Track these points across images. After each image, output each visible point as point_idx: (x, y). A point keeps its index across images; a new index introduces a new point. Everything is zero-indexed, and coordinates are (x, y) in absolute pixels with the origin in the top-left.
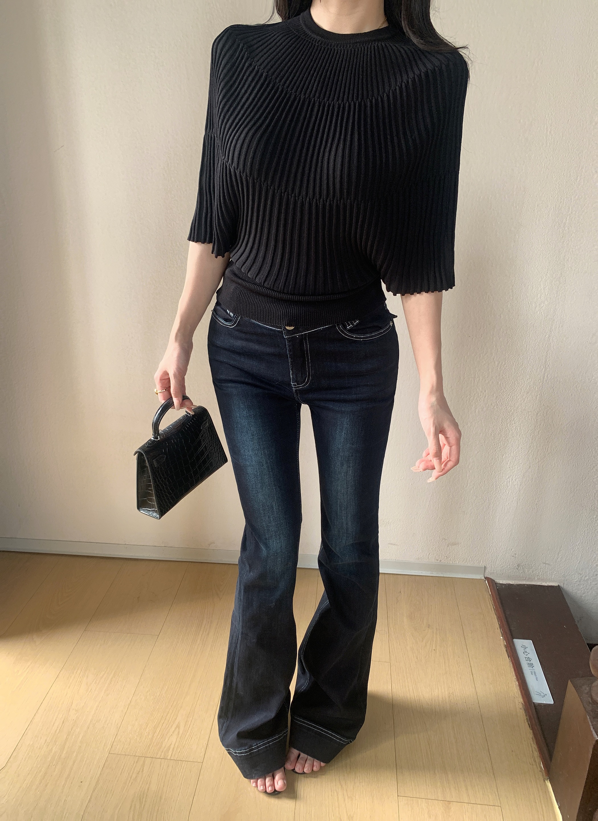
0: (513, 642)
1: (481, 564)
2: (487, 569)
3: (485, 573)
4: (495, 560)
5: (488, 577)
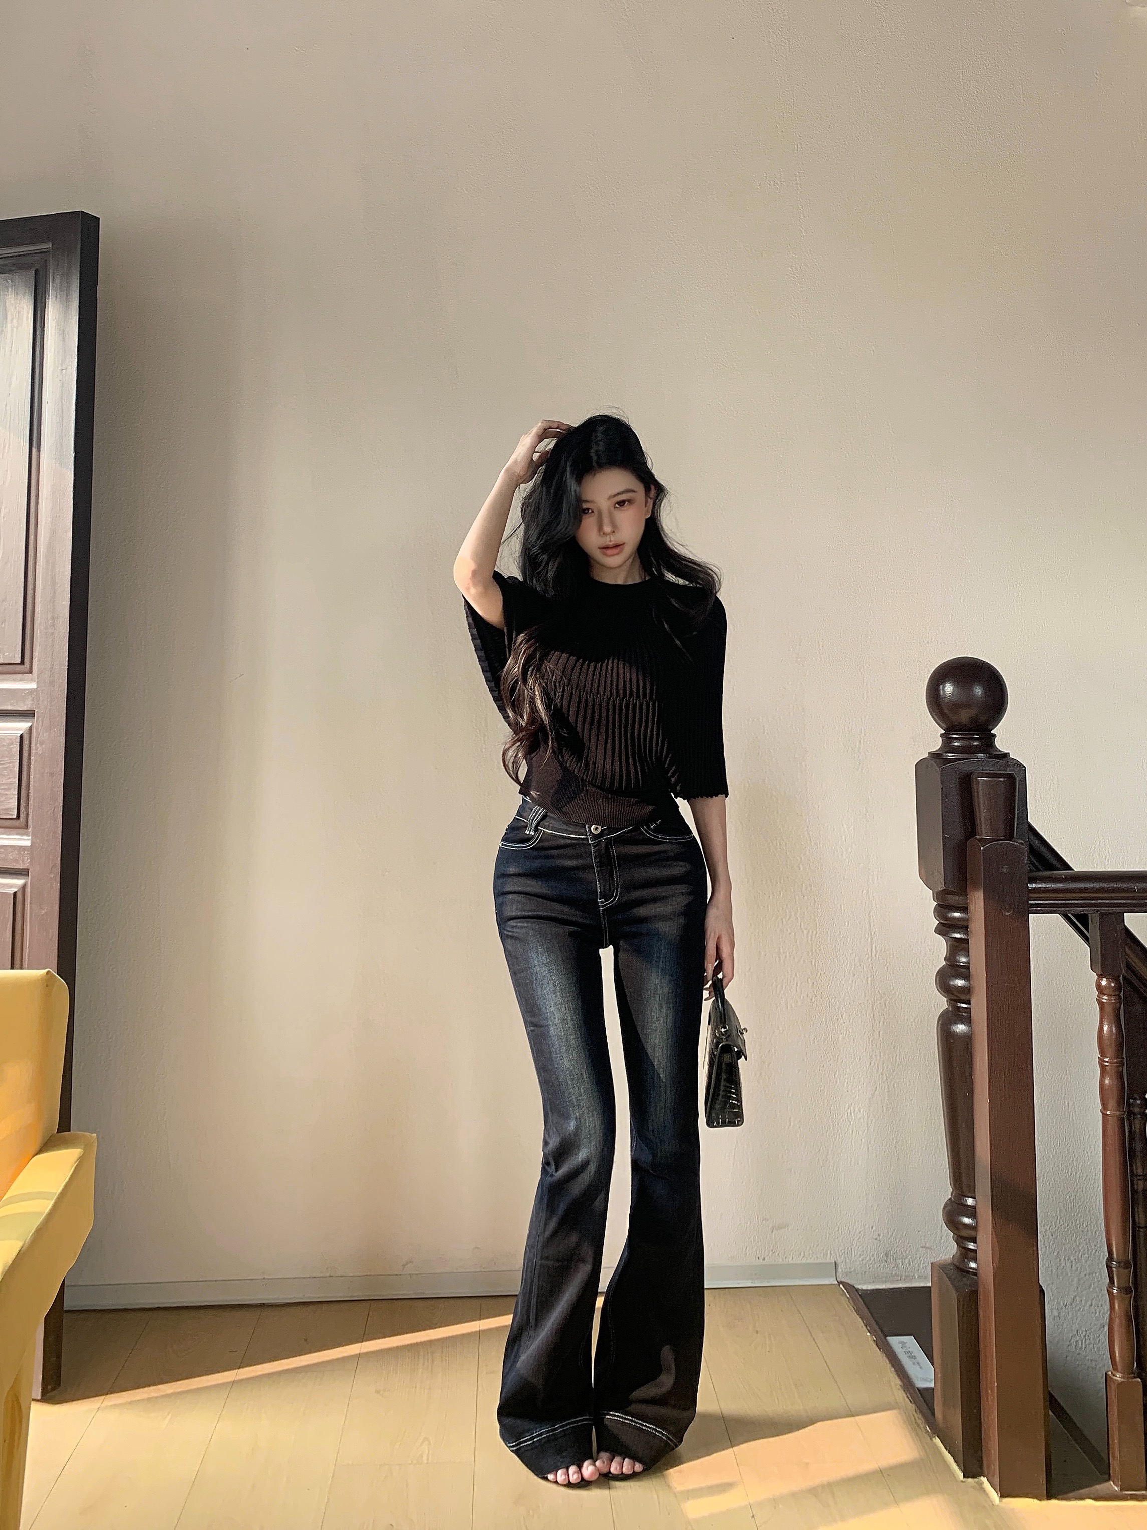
0: (886, 1340)
1: (828, 1258)
2: (840, 1268)
3: (838, 1275)
4: (850, 1249)
5: (843, 1280)
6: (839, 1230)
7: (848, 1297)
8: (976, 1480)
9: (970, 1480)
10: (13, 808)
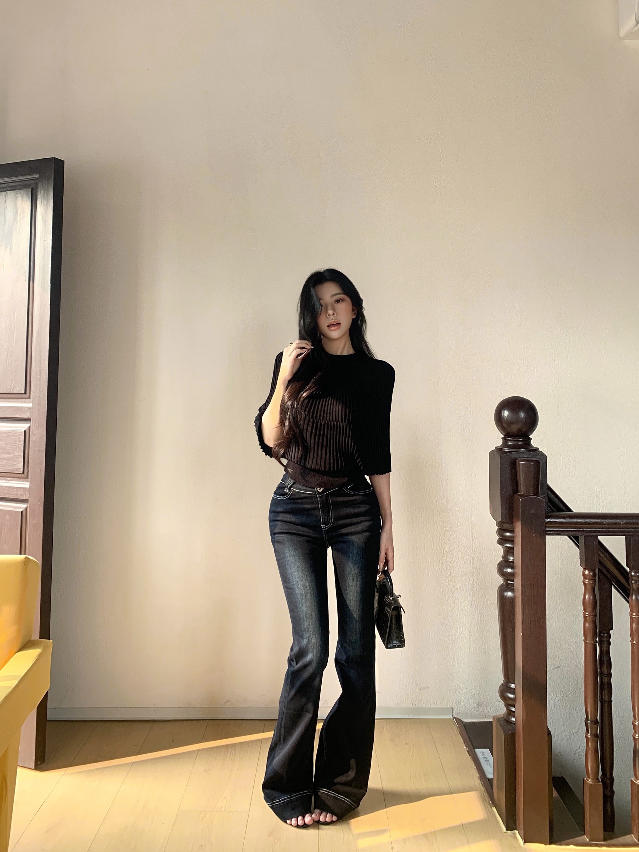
0: (475, 751)
1: (449, 705)
2: (454, 710)
3: (453, 714)
4: (459, 701)
5: (455, 717)
6: (454, 691)
7: (457, 727)
8: (512, 832)
9: (509, 832)
10: (21, 468)
